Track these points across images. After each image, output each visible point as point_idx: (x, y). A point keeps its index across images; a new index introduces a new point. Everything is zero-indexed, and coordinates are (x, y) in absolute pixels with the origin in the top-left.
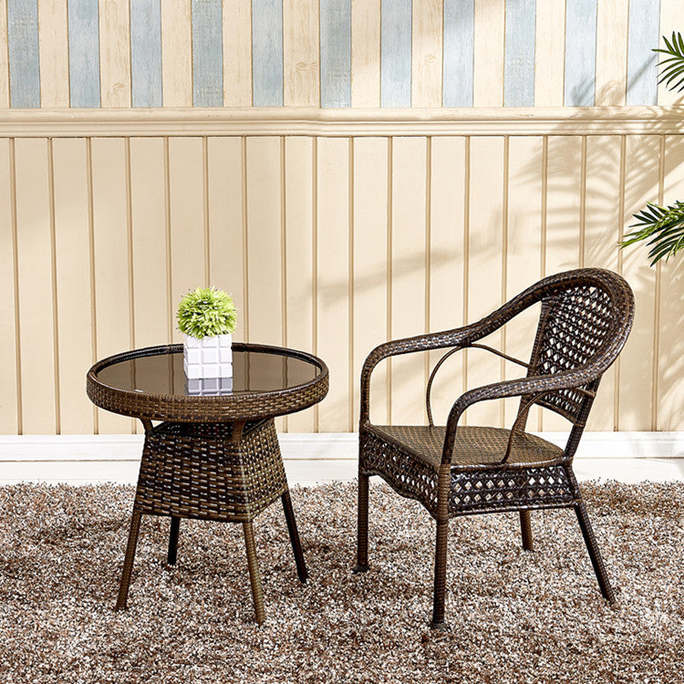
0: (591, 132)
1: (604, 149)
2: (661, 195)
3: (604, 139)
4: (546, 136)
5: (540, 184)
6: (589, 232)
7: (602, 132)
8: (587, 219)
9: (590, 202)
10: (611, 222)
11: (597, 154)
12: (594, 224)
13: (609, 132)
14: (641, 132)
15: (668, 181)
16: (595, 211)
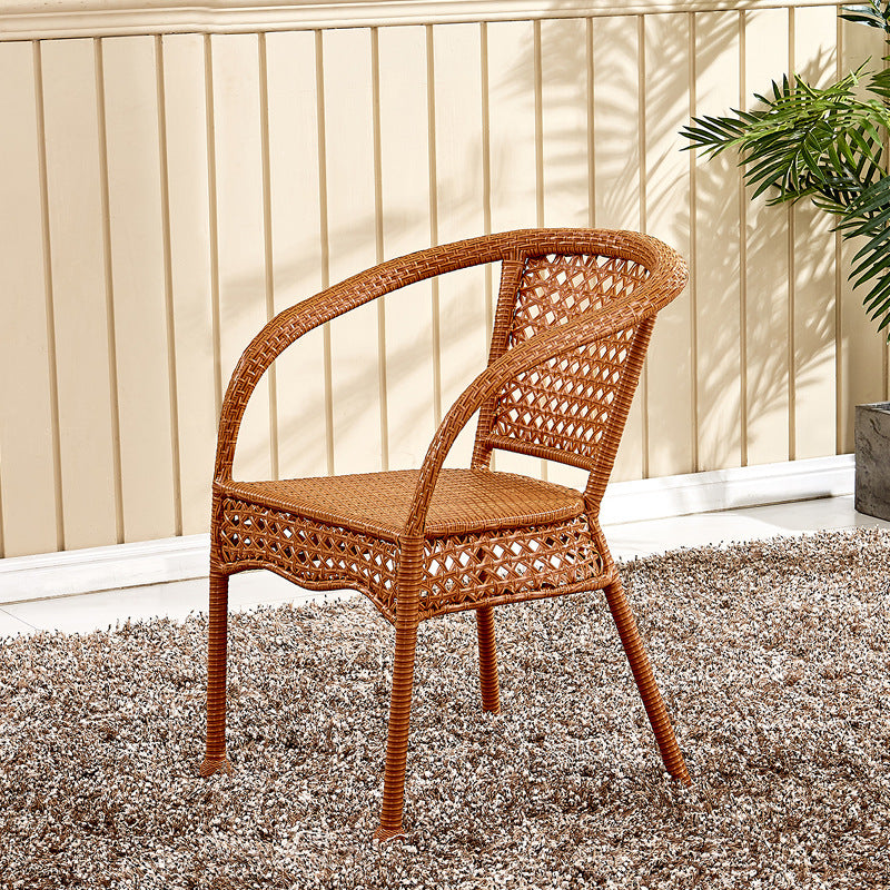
0: (598, 11)
1: (617, 39)
2: (693, 107)
3: (617, 22)
4: (537, 20)
5: (532, 96)
6: (601, 169)
7: (613, 10)
8: (598, 149)
9: (602, 122)
10: (630, 152)
11: (605, 47)
12: (607, 157)
13: (622, 11)
14: (670, 8)
15: (702, 84)
16: (609, 135)
